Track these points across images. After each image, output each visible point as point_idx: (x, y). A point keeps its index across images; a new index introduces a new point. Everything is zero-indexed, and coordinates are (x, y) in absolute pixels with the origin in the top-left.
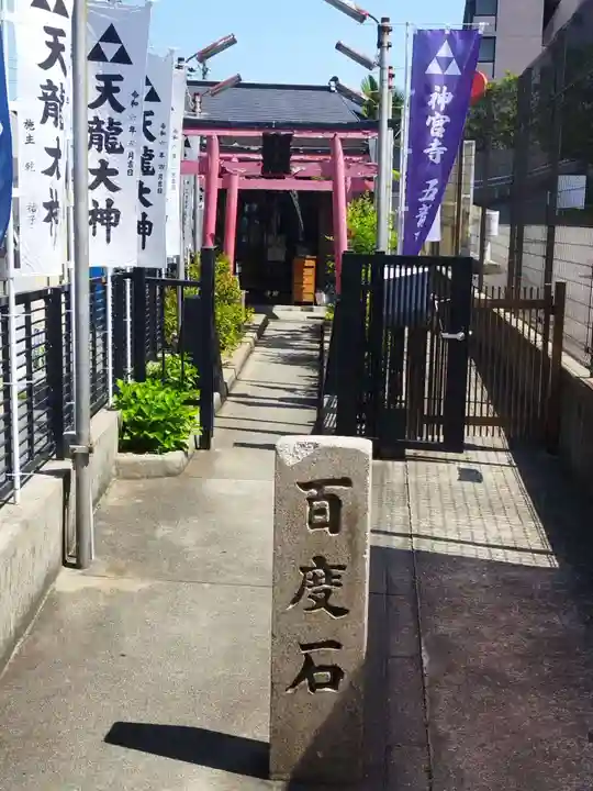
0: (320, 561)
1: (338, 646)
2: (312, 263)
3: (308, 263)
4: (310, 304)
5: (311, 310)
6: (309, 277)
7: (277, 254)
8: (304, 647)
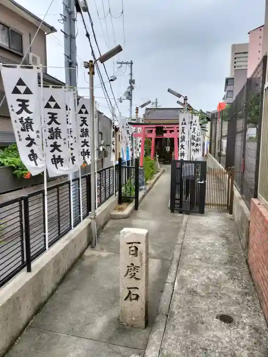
0: (132, 264)
1: (138, 289)
8: (128, 288)
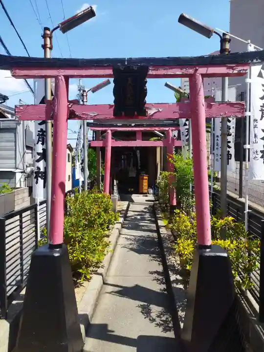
2: (146, 178)
3: (145, 178)
4: (146, 193)
5: (147, 196)
6: (145, 183)
7: (133, 174)
